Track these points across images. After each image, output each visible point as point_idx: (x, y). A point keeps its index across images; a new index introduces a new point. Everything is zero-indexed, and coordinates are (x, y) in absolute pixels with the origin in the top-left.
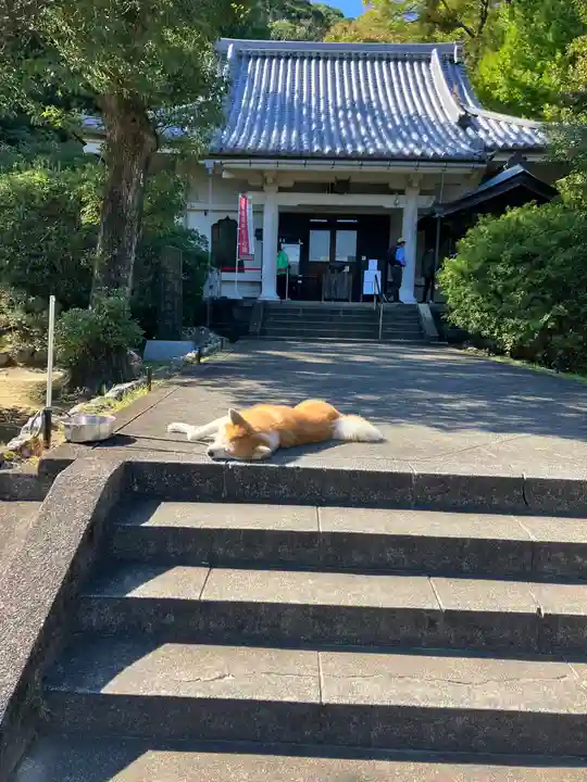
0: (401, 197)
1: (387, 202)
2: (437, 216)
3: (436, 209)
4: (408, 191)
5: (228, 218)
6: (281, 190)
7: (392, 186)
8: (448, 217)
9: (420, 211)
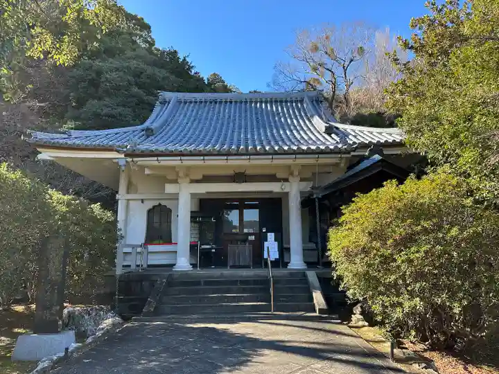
0: (286, 184)
1: (275, 187)
2: (315, 196)
3: (314, 191)
4: (291, 179)
5: (160, 204)
6: (193, 181)
7: (279, 176)
8: (324, 197)
9: (301, 193)
